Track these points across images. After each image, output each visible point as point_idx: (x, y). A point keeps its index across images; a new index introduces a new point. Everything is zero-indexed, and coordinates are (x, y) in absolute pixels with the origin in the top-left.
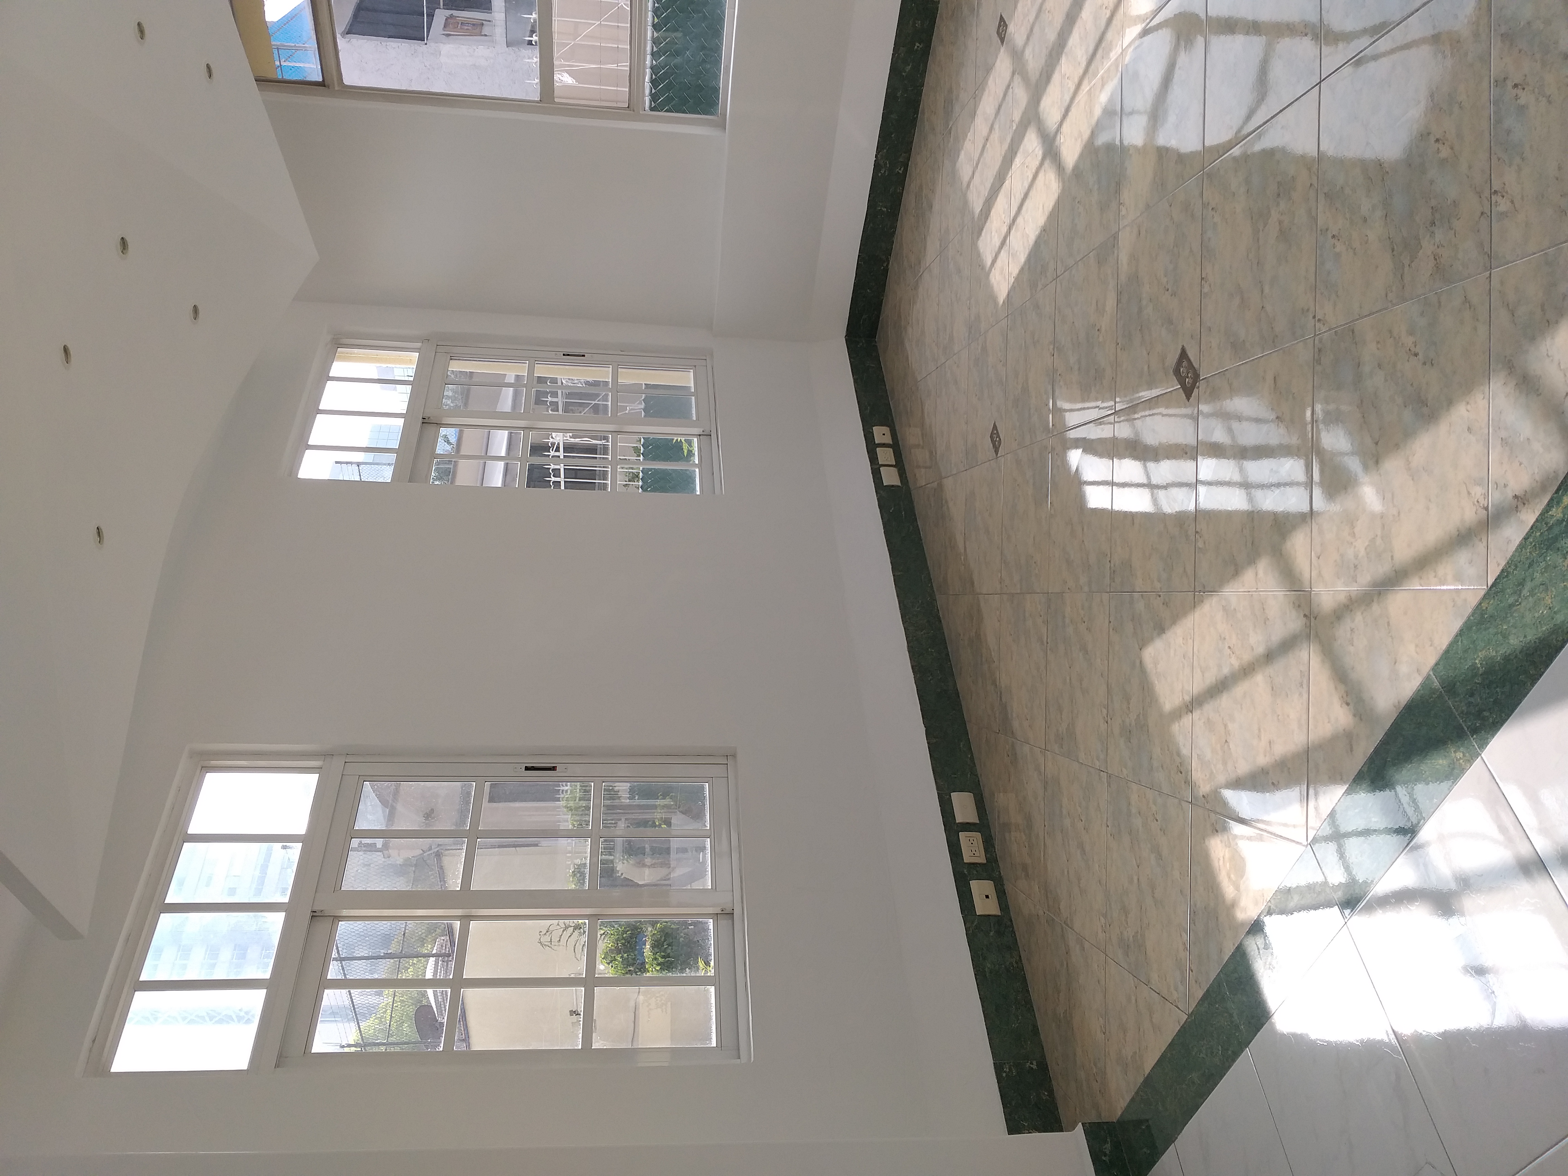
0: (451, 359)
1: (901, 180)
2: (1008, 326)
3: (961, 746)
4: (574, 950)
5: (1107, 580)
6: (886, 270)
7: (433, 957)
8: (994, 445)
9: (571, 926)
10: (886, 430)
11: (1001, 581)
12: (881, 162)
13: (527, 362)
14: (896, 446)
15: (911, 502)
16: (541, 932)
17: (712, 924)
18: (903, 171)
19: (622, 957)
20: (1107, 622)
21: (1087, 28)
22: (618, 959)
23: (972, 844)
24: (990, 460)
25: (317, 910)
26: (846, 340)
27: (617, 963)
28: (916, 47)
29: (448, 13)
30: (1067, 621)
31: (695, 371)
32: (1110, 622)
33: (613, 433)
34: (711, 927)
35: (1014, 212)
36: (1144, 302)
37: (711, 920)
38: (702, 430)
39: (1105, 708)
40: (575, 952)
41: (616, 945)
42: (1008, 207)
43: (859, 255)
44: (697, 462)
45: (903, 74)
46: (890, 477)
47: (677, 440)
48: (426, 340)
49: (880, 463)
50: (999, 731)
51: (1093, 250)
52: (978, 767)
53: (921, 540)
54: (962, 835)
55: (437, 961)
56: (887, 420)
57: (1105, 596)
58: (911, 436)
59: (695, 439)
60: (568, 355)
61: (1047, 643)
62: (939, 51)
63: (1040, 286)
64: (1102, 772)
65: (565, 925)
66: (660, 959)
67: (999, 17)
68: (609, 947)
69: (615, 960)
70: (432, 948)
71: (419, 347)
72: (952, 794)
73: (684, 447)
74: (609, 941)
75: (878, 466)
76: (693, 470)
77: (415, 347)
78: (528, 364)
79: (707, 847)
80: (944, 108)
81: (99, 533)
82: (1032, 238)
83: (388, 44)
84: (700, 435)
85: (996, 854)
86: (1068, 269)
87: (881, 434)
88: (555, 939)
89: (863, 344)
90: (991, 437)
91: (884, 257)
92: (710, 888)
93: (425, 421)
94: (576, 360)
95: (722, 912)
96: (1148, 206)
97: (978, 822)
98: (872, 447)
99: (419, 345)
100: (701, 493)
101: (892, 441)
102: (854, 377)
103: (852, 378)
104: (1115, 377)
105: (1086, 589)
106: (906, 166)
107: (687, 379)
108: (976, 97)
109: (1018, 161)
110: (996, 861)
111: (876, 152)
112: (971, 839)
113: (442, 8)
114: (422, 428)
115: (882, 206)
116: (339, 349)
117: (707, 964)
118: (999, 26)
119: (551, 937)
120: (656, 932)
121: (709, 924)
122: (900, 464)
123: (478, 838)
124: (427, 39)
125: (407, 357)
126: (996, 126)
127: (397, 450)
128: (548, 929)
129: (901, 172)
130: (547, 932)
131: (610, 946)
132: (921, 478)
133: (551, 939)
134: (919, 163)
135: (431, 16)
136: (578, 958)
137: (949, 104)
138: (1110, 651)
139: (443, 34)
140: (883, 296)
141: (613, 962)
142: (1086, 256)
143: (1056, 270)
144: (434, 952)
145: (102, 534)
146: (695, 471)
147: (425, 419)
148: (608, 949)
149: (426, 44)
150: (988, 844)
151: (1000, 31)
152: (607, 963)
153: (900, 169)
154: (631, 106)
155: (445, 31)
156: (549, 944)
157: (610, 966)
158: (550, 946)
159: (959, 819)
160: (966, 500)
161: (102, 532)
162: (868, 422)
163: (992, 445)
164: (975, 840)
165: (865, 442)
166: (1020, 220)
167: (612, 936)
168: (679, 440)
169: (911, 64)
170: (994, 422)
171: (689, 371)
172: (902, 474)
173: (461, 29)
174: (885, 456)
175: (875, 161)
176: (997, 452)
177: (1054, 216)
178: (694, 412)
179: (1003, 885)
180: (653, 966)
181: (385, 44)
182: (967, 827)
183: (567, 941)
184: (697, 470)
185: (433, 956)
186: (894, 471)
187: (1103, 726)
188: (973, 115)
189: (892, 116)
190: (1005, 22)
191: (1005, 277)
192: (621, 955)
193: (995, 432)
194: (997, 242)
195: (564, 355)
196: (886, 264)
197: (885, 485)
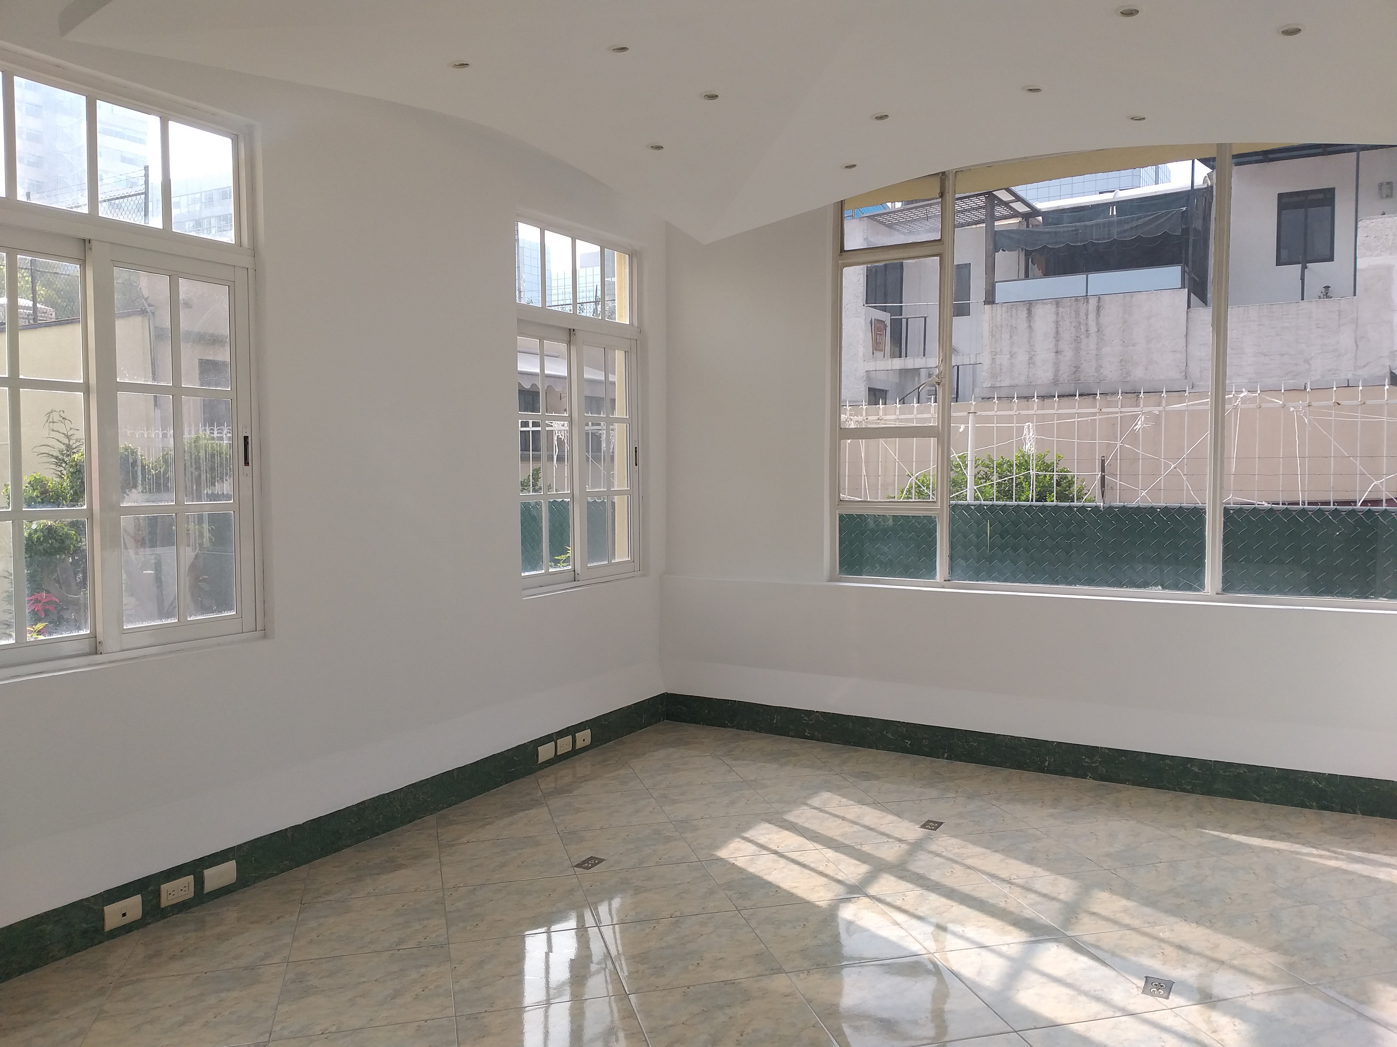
0: (625, 352)
1: (800, 735)
2: (692, 862)
3: (285, 863)
4: (44, 445)
5: (468, 1011)
6: (724, 726)
7: (33, 305)
8: (584, 862)
9: (69, 442)
10: (588, 741)
11: (456, 888)
12: (813, 716)
13: (628, 417)
14: (574, 752)
15: (523, 775)
16: (63, 412)
17: (85, 633)
18: (807, 735)
19: (37, 497)
20: (427, 1017)
21: (945, 914)
22: (35, 493)
23: (181, 890)
24: (570, 859)
25: (91, 244)
26: (663, 693)
27: (31, 492)
28: (907, 741)
29: (888, 323)
30: (423, 970)
31: (630, 561)
32: (426, 1021)
33: (572, 494)
34: (81, 632)
35: (789, 856)
36: (728, 1011)
37: (88, 632)
38: (579, 573)
39: (337, 1029)
40: (42, 446)
41: (50, 490)
42: (791, 849)
43: (736, 701)
44: (550, 570)
45: (885, 732)
46: (546, 752)
47: (569, 550)
48: (641, 330)
49: (558, 741)
50: (304, 904)
51: (766, 947)
52: (263, 883)
53: (488, 791)
54: (190, 878)
55: (29, 308)
56: (597, 741)
57: (451, 1011)
58: (582, 766)
59: (570, 567)
60: (636, 452)
61: (399, 950)
62: (906, 761)
63: (729, 893)
64: (269, 1035)
65: (71, 436)
66: (36, 536)
67: (941, 821)
68: (47, 483)
69: (34, 490)
70: (43, 303)
71: (634, 324)
72: (234, 861)
73: (562, 556)
74: (54, 483)
75: (555, 739)
76: (542, 568)
77: (633, 322)
78: (626, 417)
79: (169, 620)
80: (863, 772)
81: (463, 64)
82: (770, 878)
83: (862, 275)
84: (574, 571)
85: (170, 916)
86: (747, 922)
87: (584, 737)
88: (55, 426)
89: (661, 709)
90: (591, 858)
91: (735, 723)
92: (124, 628)
93: (571, 332)
94: (633, 458)
95: (98, 642)
96: (810, 1001)
97: (205, 892)
98: (571, 731)
99: (636, 324)
100: (523, 577)
101: (578, 749)
102: (633, 706)
103: (631, 704)
104: (659, 989)
105: (457, 988)
106: (811, 738)
107: (622, 555)
108: (875, 804)
109: (830, 854)
110: (164, 917)
111: (821, 712)
112: (186, 889)
113: (892, 317)
114: (567, 328)
115: (777, 718)
116: (628, 256)
117: (39, 632)
118: (934, 822)
119: (58, 423)
120: (65, 530)
121: (85, 630)
122: (558, 759)
123: (173, 395)
124: (867, 306)
125: (625, 314)
126: (856, 828)
127: (544, 307)
128: (66, 419)
129: (806, 734)
130: (63, 418)
131: (49, 484)
132: (547, 781)
133: (55, 422)
134: (816, 749)
135: (884, 309)
136: (35, 449)
137: (868, 776)
138: (397, 1026)
139: (872, 320)
140: (703, 724)
141: (32, 488)
142: (761, 940)
143: (745, 908)
144: (39, 305)
145: (461, 68)
146: (542, 570)
147: (574, 331)
148: (46, 482)
149: (864, 305)
150: (183, 907)
151: (930, 824)
152: (31, 481)
153: (808, 733)
154: (842, 503)
155: (874, 320)
156: (51, 420)
157: (27, 485)
158: (48, 421)
159: (207, 872)
160: (530, 837)
161: (465, 67)
162: (593, 724)
163: (584, 859)
164: (186, 892)
165: (577, 723)
166: (783, 862)
167: (60, 486)
168: (569, 551)
169: (893, 738)
170: (605, 859)
171: (629, 557)
172: (549, 763)
173: (877, 334)
174: (565, 744)
175: (814, 711)
176: (578, 866)
177: (791, 899)
178: (594, 564)
179: (137, 928)
180: (28, 529)
181: (862, 273)
182: (199, 882)
183: (53, 438)
184: (543, 571)
185: (35, 305)
186: (552, 755)
187: (318, 1030)
188: (862, 802)
189: (851, 723)
190: (937, 828)
191: (733, 853)
192: (39, 495)
193: (597, 862)
194: (762, 840)
195: (636, 448)
196: (730, 725)
197: (539, 748)
